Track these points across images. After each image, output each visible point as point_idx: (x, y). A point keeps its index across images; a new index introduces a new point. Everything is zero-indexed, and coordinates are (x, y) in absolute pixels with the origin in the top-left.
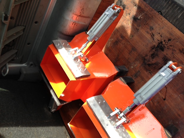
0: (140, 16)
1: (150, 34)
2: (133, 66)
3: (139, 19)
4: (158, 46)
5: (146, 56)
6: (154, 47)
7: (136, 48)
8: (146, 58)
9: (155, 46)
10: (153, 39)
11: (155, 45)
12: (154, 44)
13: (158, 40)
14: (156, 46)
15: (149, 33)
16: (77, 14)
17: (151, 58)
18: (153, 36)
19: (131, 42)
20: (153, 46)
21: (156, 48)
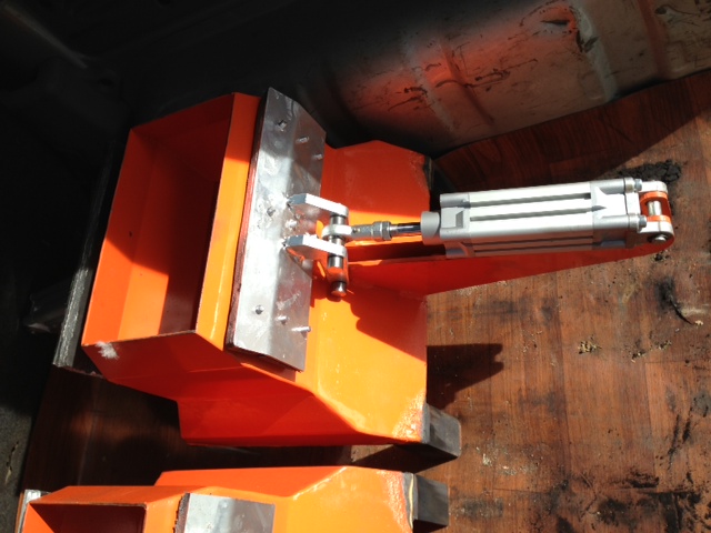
0: (698, 308)
1: (678, 418)
2: (495, 464)
3: (680, 315)
4: (665, 497)
5: (586, 482)
6: (647, 485)
7: (569, 409)
8: (575, 487)
9: (653, 486)
10: (672, 451)
11: (657, 479)
12: (660, 473)
13: (688, 475)
14: (659, 489)
15: (673, 411)
16: (462, 67)
17: (593, 509)
18: (680, 436)
19: (566, 366)
20: (647, 477)
21: (654, 495)
